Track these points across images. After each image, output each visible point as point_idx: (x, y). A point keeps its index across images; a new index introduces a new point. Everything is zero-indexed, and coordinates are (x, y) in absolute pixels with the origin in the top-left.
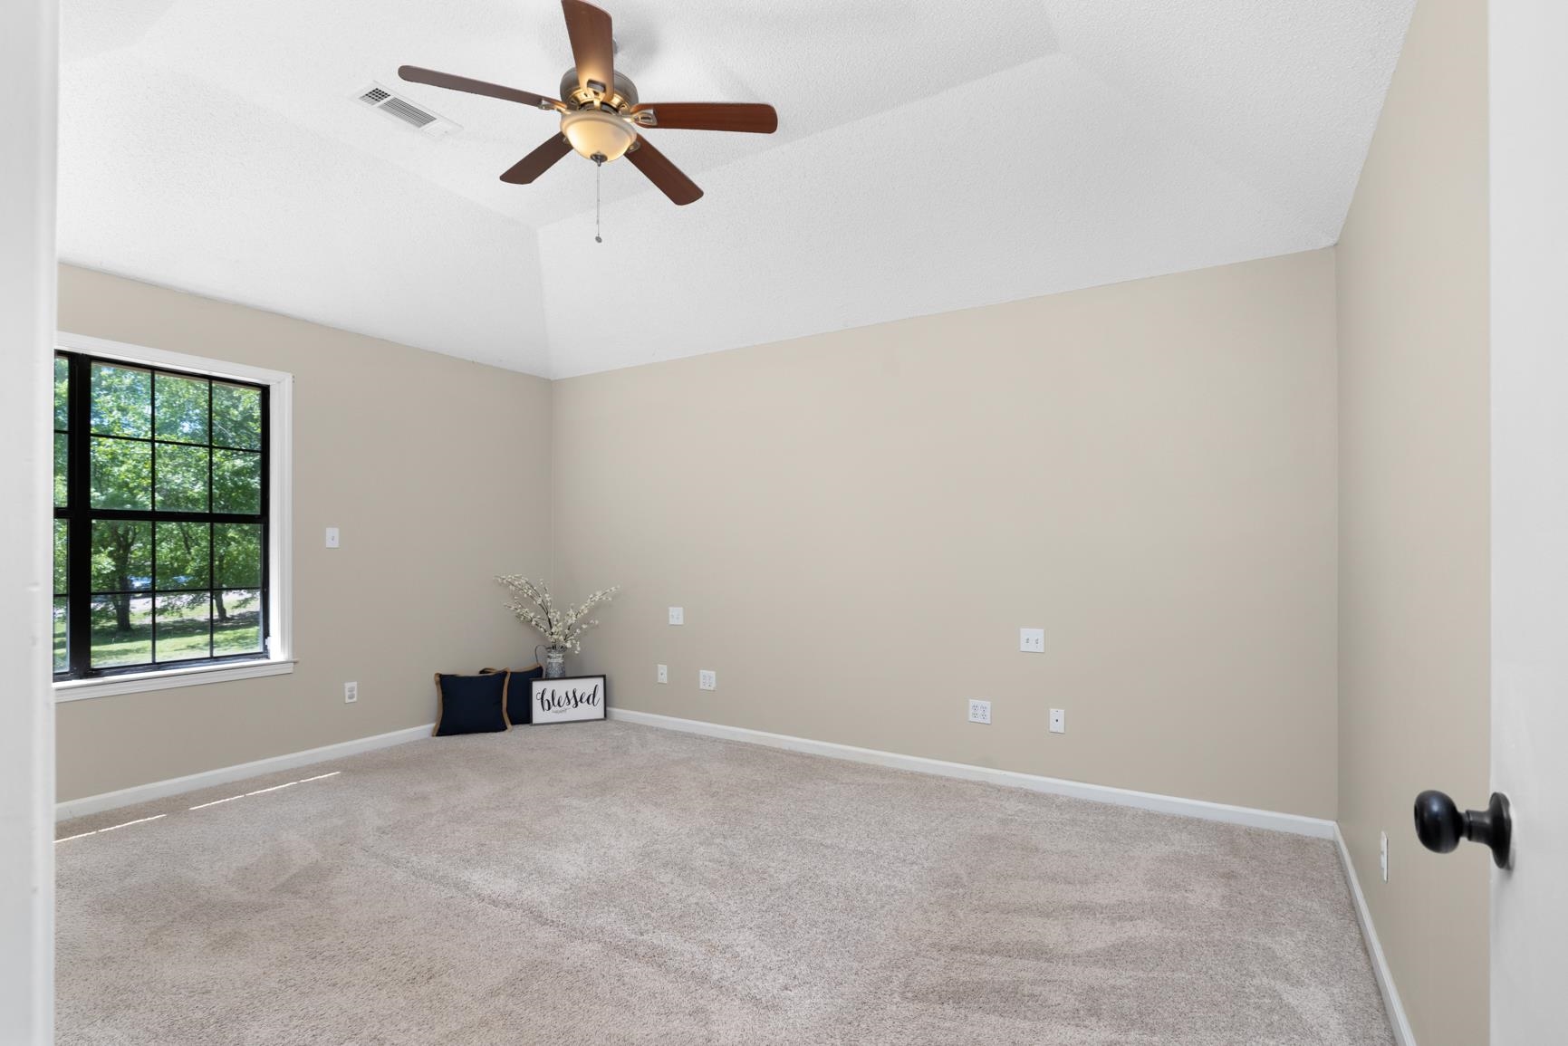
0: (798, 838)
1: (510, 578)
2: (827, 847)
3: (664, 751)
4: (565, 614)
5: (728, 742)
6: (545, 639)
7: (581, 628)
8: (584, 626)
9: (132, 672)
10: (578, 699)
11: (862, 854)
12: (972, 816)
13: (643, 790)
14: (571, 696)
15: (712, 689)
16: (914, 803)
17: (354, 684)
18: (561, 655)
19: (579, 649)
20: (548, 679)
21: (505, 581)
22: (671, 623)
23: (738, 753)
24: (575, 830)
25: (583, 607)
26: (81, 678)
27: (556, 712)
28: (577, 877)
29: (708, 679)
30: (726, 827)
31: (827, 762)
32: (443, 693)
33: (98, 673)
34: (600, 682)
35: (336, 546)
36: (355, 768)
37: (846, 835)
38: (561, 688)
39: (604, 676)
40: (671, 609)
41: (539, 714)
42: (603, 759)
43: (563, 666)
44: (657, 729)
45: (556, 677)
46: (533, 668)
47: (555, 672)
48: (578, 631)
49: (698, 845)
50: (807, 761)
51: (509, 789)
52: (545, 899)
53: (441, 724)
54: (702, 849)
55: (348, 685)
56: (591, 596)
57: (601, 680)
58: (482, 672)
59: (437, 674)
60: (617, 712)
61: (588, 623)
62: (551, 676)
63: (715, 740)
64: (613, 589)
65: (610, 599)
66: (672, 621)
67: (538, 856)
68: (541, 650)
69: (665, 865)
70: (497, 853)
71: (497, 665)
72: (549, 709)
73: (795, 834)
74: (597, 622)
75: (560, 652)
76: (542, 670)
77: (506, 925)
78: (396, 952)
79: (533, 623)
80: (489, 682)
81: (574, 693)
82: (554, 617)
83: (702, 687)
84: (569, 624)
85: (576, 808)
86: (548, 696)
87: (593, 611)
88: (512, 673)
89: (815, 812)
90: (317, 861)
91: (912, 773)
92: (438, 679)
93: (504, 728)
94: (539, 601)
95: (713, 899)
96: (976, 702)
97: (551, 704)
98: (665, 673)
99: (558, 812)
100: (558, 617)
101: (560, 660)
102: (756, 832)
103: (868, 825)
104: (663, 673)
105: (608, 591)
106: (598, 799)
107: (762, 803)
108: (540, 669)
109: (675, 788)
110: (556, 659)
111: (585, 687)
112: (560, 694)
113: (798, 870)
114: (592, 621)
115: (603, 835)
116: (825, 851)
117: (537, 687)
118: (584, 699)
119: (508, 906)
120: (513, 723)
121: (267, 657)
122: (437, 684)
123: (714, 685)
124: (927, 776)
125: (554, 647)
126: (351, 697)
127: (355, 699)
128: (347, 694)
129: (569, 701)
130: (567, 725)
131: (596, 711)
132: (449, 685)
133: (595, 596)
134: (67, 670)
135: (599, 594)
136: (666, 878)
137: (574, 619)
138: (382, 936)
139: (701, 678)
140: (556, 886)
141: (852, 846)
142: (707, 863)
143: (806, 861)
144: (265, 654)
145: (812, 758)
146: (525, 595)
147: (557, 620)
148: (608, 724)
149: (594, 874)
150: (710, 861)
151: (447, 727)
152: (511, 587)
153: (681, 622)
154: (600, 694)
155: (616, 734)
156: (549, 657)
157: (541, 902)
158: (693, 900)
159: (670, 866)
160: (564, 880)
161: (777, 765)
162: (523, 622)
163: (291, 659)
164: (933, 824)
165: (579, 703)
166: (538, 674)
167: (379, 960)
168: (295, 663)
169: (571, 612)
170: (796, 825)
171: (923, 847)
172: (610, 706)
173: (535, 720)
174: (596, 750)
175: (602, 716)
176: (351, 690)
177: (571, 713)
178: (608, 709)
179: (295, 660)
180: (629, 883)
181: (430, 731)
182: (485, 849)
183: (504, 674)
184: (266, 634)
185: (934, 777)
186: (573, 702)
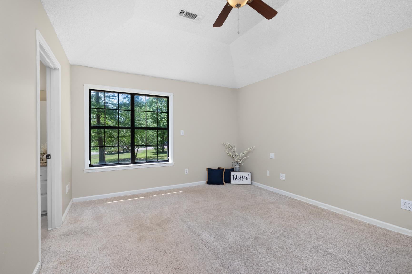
0: (315, 245)
1: (225, 143)
2: (329, 253)
3: (267, 198)
4: (240, 154)
5: (289, 198)
6: (234, 160)
7: (244, 158)
8: (245, 157)
9: (142, 163)
10: (243, 178)
11: (346, 261)
12: (407, 255)
13: (258, 212)
14: (241, 177)
15: (284, 180)
16: (372, 240)
17: (187, 169)
18: (239, 165)
19: (243, 164)
20: (235, 171)
21: (224, 144)
22: (271, 158)
23: (293, 203)
24: (235, 223)
25: (244, 152)
26: (133, 164)
27: (237, 181)
28: (232, 242)
29: (283, 176)
30: (286, 233)
31: (328, 212)
32: (208, 173)
33: (136, 163)
34: (250, 174)
35: (183, 135)
36: (186, 191)
37: (338, 250)
38: (239, 174)
39: (251, 172)
40: (271, 154)
41: (233, 181)
42: (248, 198)
43: (240, 168)
44: (266, 190)
45: (237, 171)
46: (232, 168)
47: (237, 170)
48: (243, 158)
49: (275, 239)
50: (319, 210)
51: (220, 204)
52: (220, 248)
53: (208, 181)
54: (276, 241)
55: (186, 169)
56: (247, 149)
57: (250, 173)
58: (218, 168)
59: (207, 168)
60: (254, 183)
61: (246, 157)
62: (236, 171)
63: (285, 197)
64: (253, 147)
65: (252, 150)
66: (271, 157)
67: (222, 230)
68: (234, 163)
69: (262, 244)
70: (211, 226)
71: (222, 167)
72: (235, 180)
73: (314, 243)
74: (249, 156)
75: (238, 164)
76: (234, 169)
77: (206, 255)
78: (175, 256)
79: (232, 156)
80: (220, 171)
81: (242, 176)
82: (237, 154)
83: (281, 179)
84: (241, 157)
85: (237, 214)
86: (235, 176)
87: (248, 153)
88: (226, 169)
89: (323, 234)
90: (169, 217)
91: (369, 224)
92: (207, 169)
93: (223, 184)
94: (233, 150)
95: (278, 267)
96: (405, 201)
97: (236, 179)
98: (269, 173)
99: (231, 214)
100: (238, 154)
101: (239, 167)
102: (297, 238)
103: (349, 247)
104: (268, 173)
105: (252, 148)
106: (244, 212)
107: (301, 225)
108: (233, 169)
109: (269, 213)
110: (238, 166)
111: (245, 175)
112: (238, 176)
113: (315, 262)
114: (247, 156)
115: (243, 226)
116: (328, 255)
117: (232, 174)
118: (245, 178)
119: (209, 247)
120: (226, 182)
121: (169, 162)
122: (207, 170)
123: (285, 179)
124: (377, 227)
125: (237, 163)
126: (186, 172)
127: (187, 173)
128: (186, 171)
129: (241, 178)
130: (240, 185)
131: (249, 182)
132: (210, 171)
133: (248, 149)
134: (130, 162)
135: (249, 148)
136: (261, 251)
137: (242, 155)
138: (174, 248)
139: (281, 176)
140: (225, 243)
141: (341, 256)
142: (277, 248)
143: (319, 258)
144: (168, 161)
145: (322, 209)
146: (229, 148)
147: (238, 155)
148: (252, 186)
149: (237, 242)
150: (278, 247)
151: (210, 182)
152: (225, 146)
153: (274, 158)
154: (250, 177)
155: (253, 190)
156: (236, 165)
157: (219, 249)
158: (270, 264)
159: (263, 245)
160: (228, 242)
161: (307, 210)
162: (229, 155)
163: (173, 162)
164: (384, 254)
165: (244, 179)
166: (233, 170)
167: (170, 257)
168: (174, 163)
169: (241, 153)
170: (314, 239)
171: (379, 266)
172: (253, 181)
173: (232, 183)
174: (247, 194)
175: (250, 184)
176: (187, 171)
177: (241, 182)
178: (252, 182)
179: (174, 162)
180: (248, 249)
181: (205, 183)
182: (208, 223)
183: (223, 169)
184: (168, 156)
185: (380, 228)
186: (242, 179)
